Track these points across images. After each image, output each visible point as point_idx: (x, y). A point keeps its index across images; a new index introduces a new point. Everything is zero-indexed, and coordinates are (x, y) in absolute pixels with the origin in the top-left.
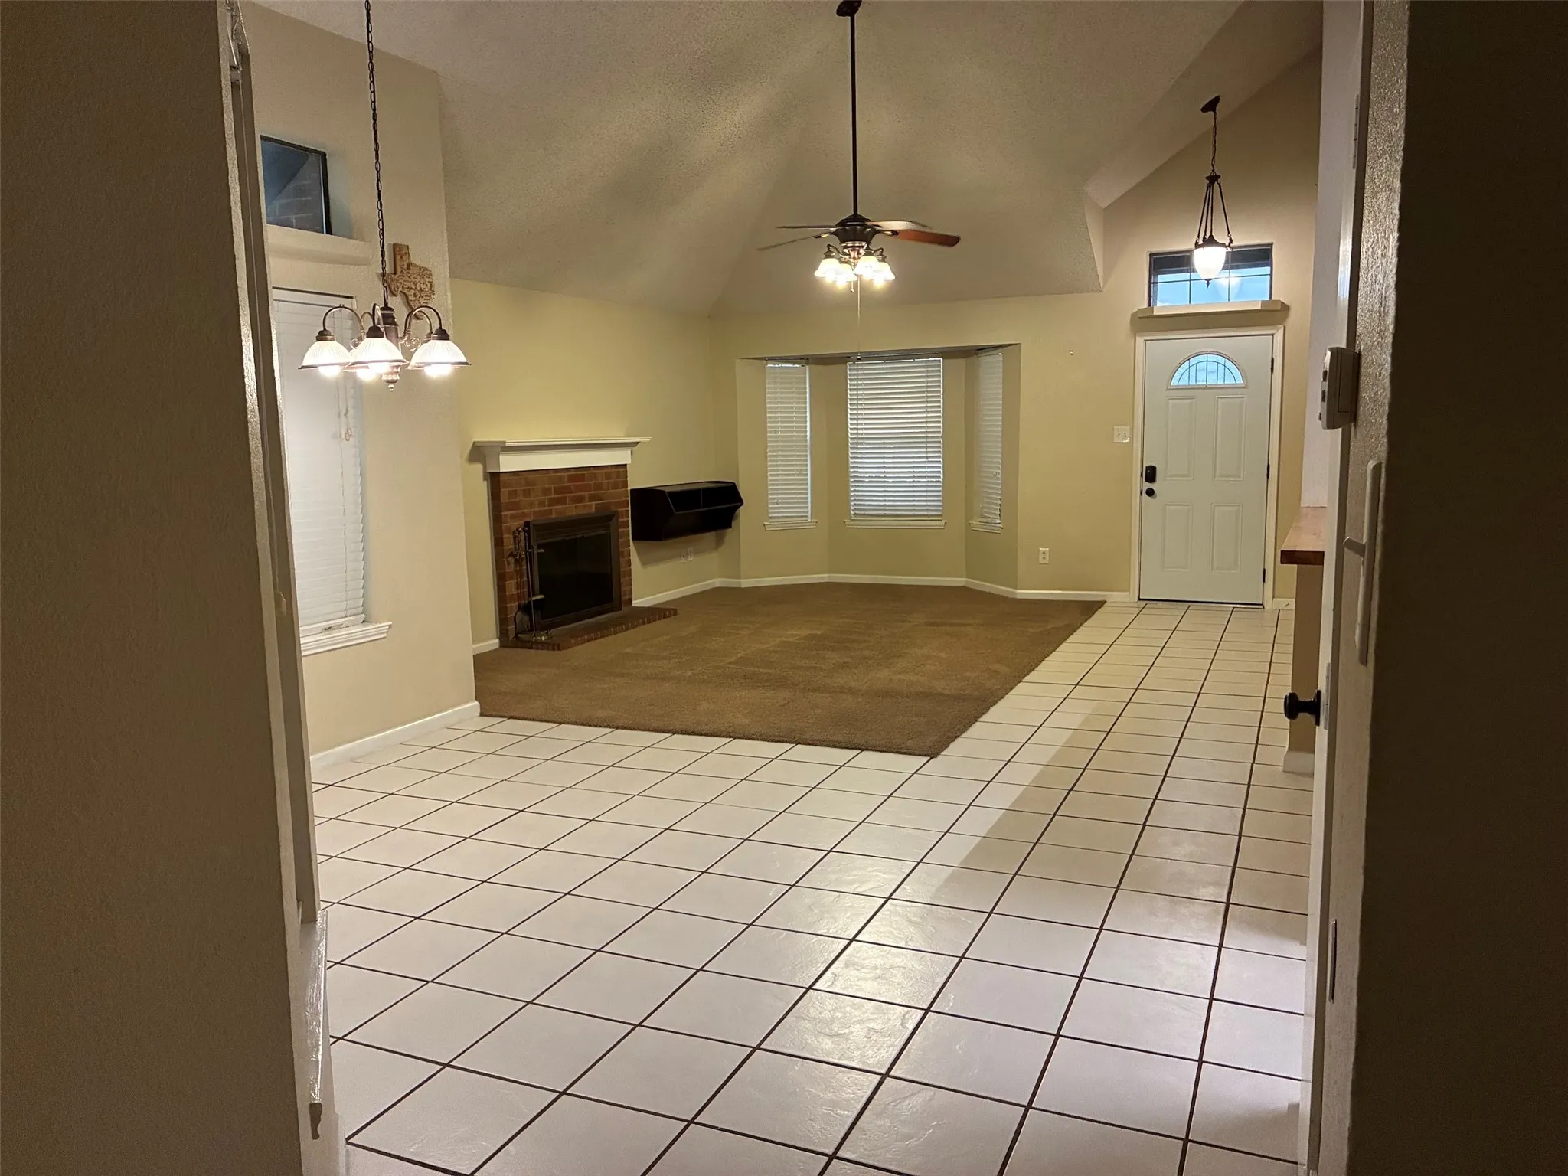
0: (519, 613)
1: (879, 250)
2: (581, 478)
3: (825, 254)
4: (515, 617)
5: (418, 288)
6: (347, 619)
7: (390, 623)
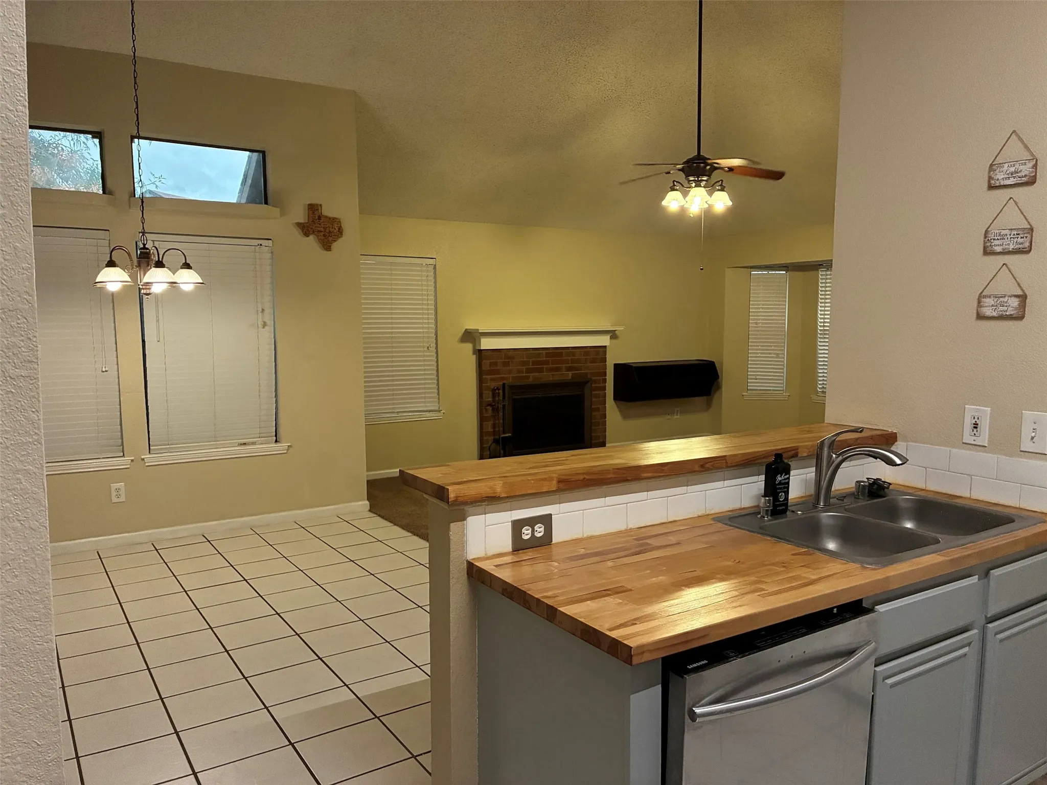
0: (494, 444)
1: (719, 181)
2: (560, 355)
3: (670, 187)
4: (490, 447)
5: (327, 231)
6: (259, 439)
7: (290, 444)
